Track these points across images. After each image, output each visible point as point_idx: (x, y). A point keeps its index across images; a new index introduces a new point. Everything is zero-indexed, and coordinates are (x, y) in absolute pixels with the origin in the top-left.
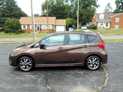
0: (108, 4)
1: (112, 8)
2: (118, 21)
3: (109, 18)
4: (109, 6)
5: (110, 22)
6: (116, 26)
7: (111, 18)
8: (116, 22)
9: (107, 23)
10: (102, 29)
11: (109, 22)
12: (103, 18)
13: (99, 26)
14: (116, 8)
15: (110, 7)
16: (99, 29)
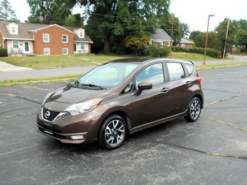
0: (3, 3)
1: (13, 12)
2: (47, 39)
3: (29, 32)
4: (6, 6)
5: (33, 41)
6: (45, 50)
7: (32, 34)
8: (44, 42)
9: (27, 44)
10: (18, 55)
11: (30, 41)
12: (16, 33)
13: (12, 48)
14: (31, 12)
15: (10, 10)
16: (13, 55)
